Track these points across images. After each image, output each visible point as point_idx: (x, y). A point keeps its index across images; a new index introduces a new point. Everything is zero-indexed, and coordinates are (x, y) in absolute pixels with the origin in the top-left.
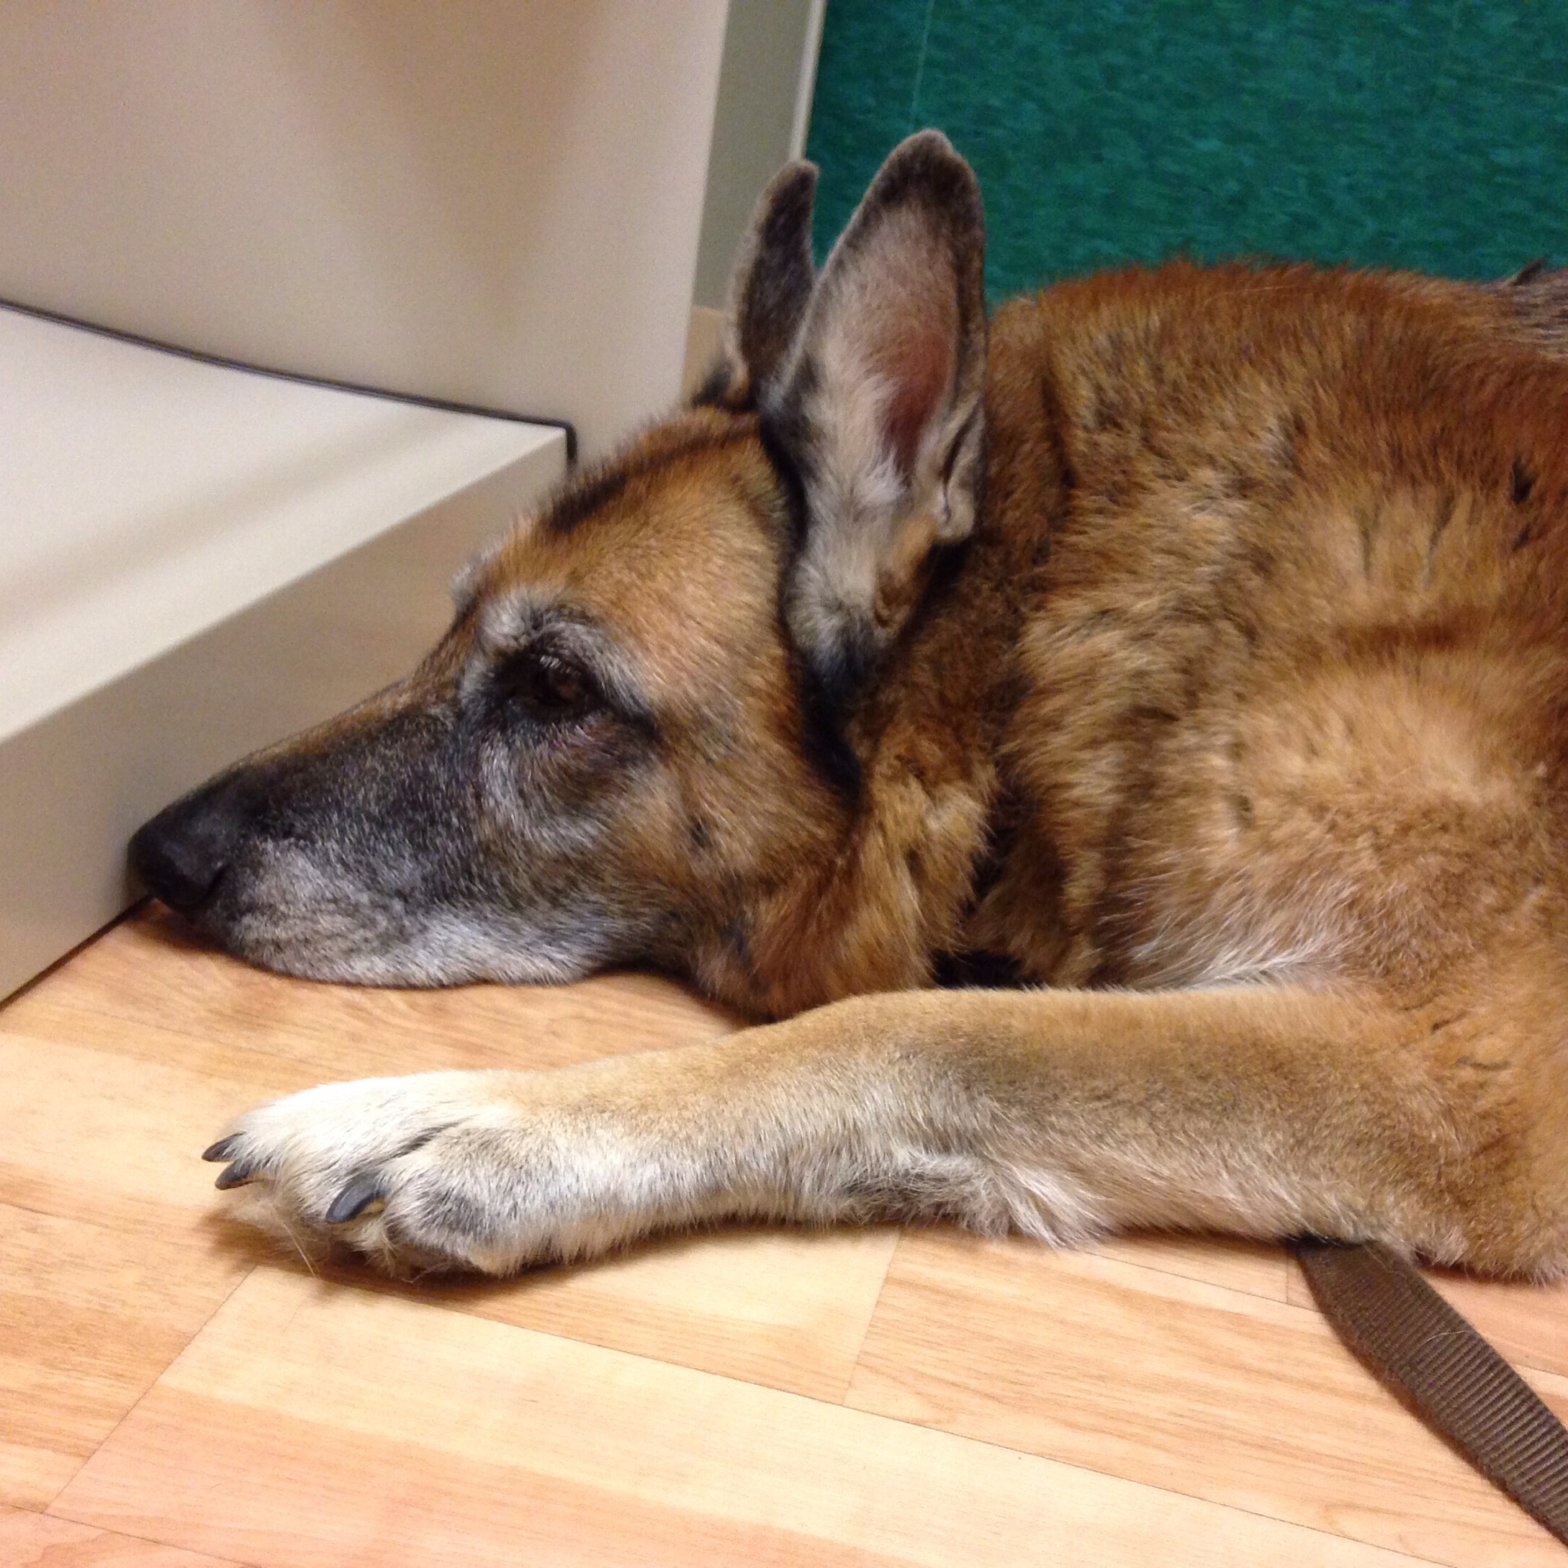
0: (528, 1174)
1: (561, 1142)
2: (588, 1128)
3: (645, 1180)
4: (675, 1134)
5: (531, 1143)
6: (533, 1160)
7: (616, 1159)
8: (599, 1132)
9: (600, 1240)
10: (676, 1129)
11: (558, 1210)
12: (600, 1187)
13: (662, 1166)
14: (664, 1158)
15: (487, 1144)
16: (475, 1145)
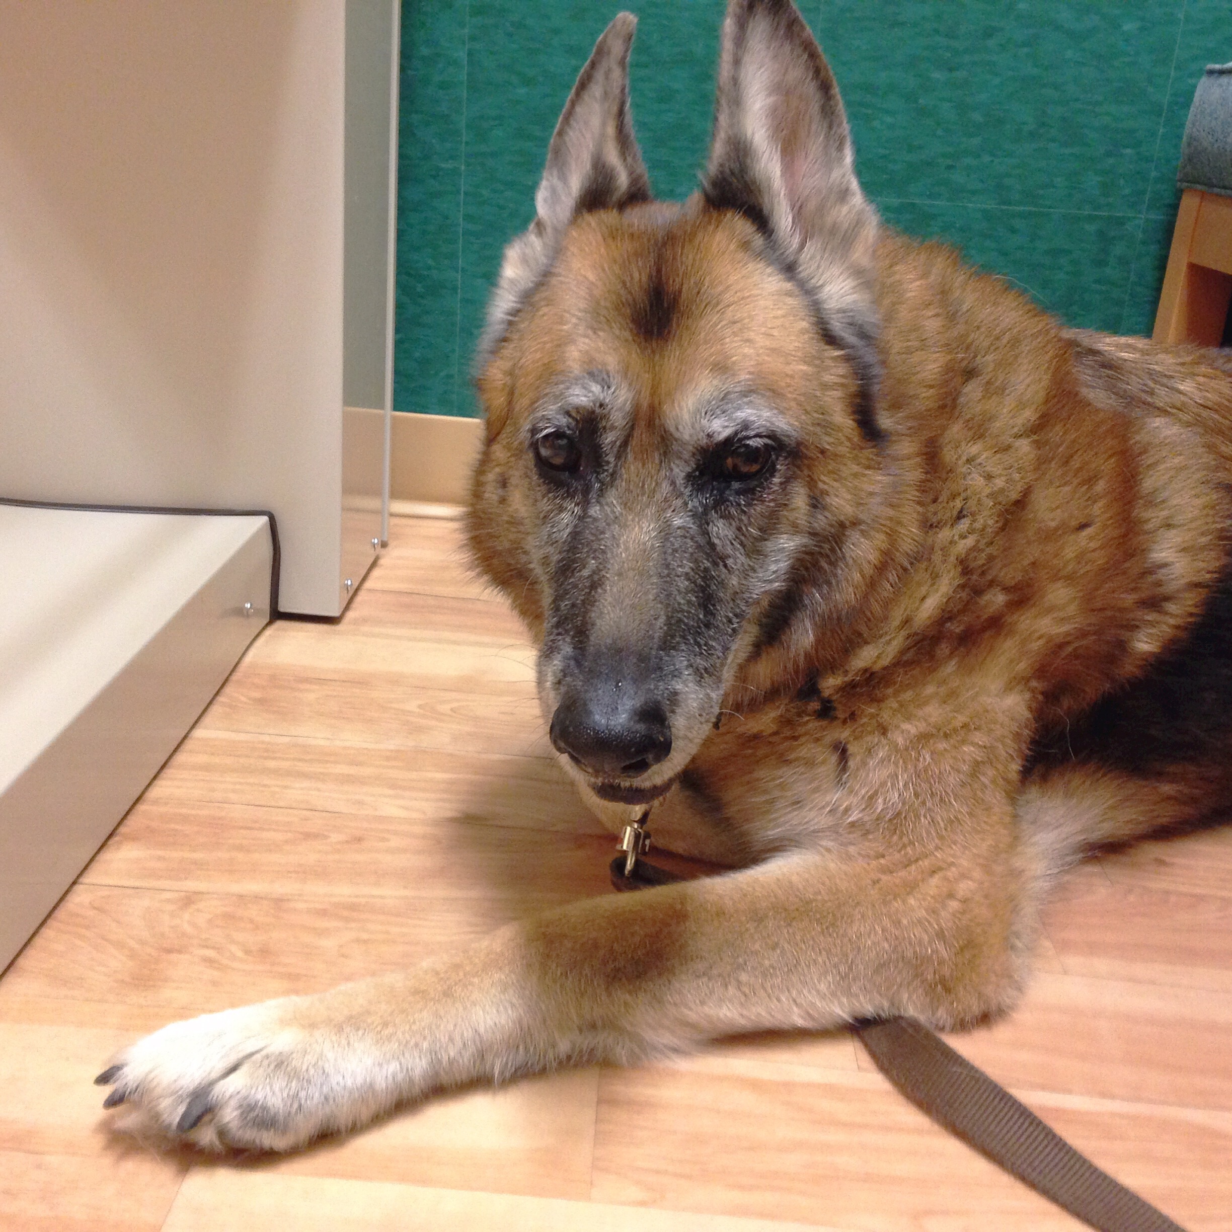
0: (309, 1081)
1: (330, 1055)
2: (349, 1044)
3: (389, 1073)
4: (407, 1042)
5: (310, 1059)
6: (312, 1071)
7: (369, 1061)
8: (356, 1045)
9: (365, 1115)
10: (408, 1038)
11: (331, 1101)
12: (359, 1080)
13: (400, 1064)
14: (401, 1057)
15: (280, 1063)
16: (272, 1067)
